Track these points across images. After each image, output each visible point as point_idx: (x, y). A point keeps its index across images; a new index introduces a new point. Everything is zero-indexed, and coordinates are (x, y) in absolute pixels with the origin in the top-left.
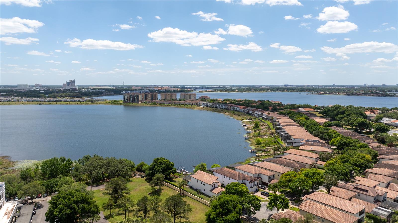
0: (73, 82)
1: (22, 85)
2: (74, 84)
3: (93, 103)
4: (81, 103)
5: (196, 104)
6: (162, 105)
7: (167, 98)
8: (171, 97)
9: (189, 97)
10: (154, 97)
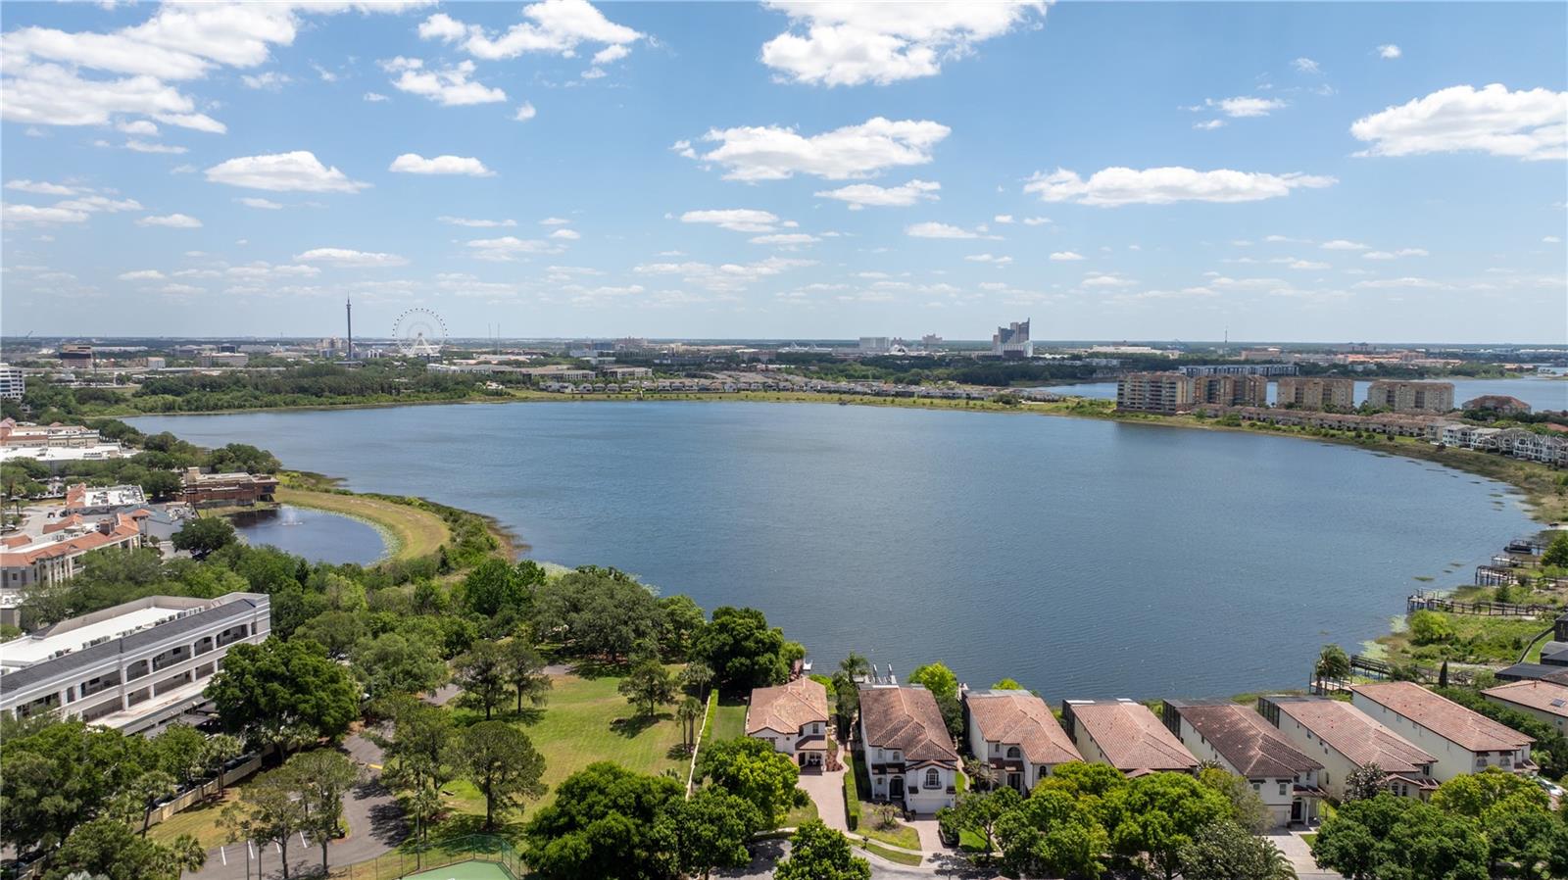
0: (1023, 329)
1: (873, 339)
2: (1025, 335)
3: (1008, 406)
4: (967, 404)
5: (1416, 431)
6: (1260, 429)
7: (1305, 401)
8: (1327, 394)
9: (1411, 399)
10: (1247, 392)
